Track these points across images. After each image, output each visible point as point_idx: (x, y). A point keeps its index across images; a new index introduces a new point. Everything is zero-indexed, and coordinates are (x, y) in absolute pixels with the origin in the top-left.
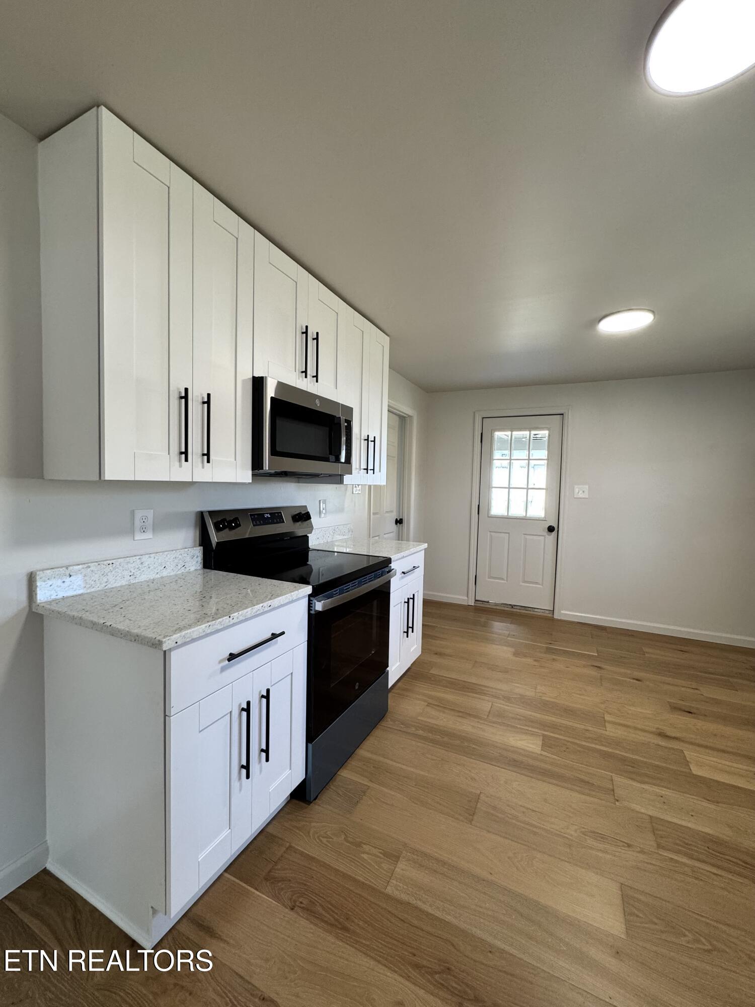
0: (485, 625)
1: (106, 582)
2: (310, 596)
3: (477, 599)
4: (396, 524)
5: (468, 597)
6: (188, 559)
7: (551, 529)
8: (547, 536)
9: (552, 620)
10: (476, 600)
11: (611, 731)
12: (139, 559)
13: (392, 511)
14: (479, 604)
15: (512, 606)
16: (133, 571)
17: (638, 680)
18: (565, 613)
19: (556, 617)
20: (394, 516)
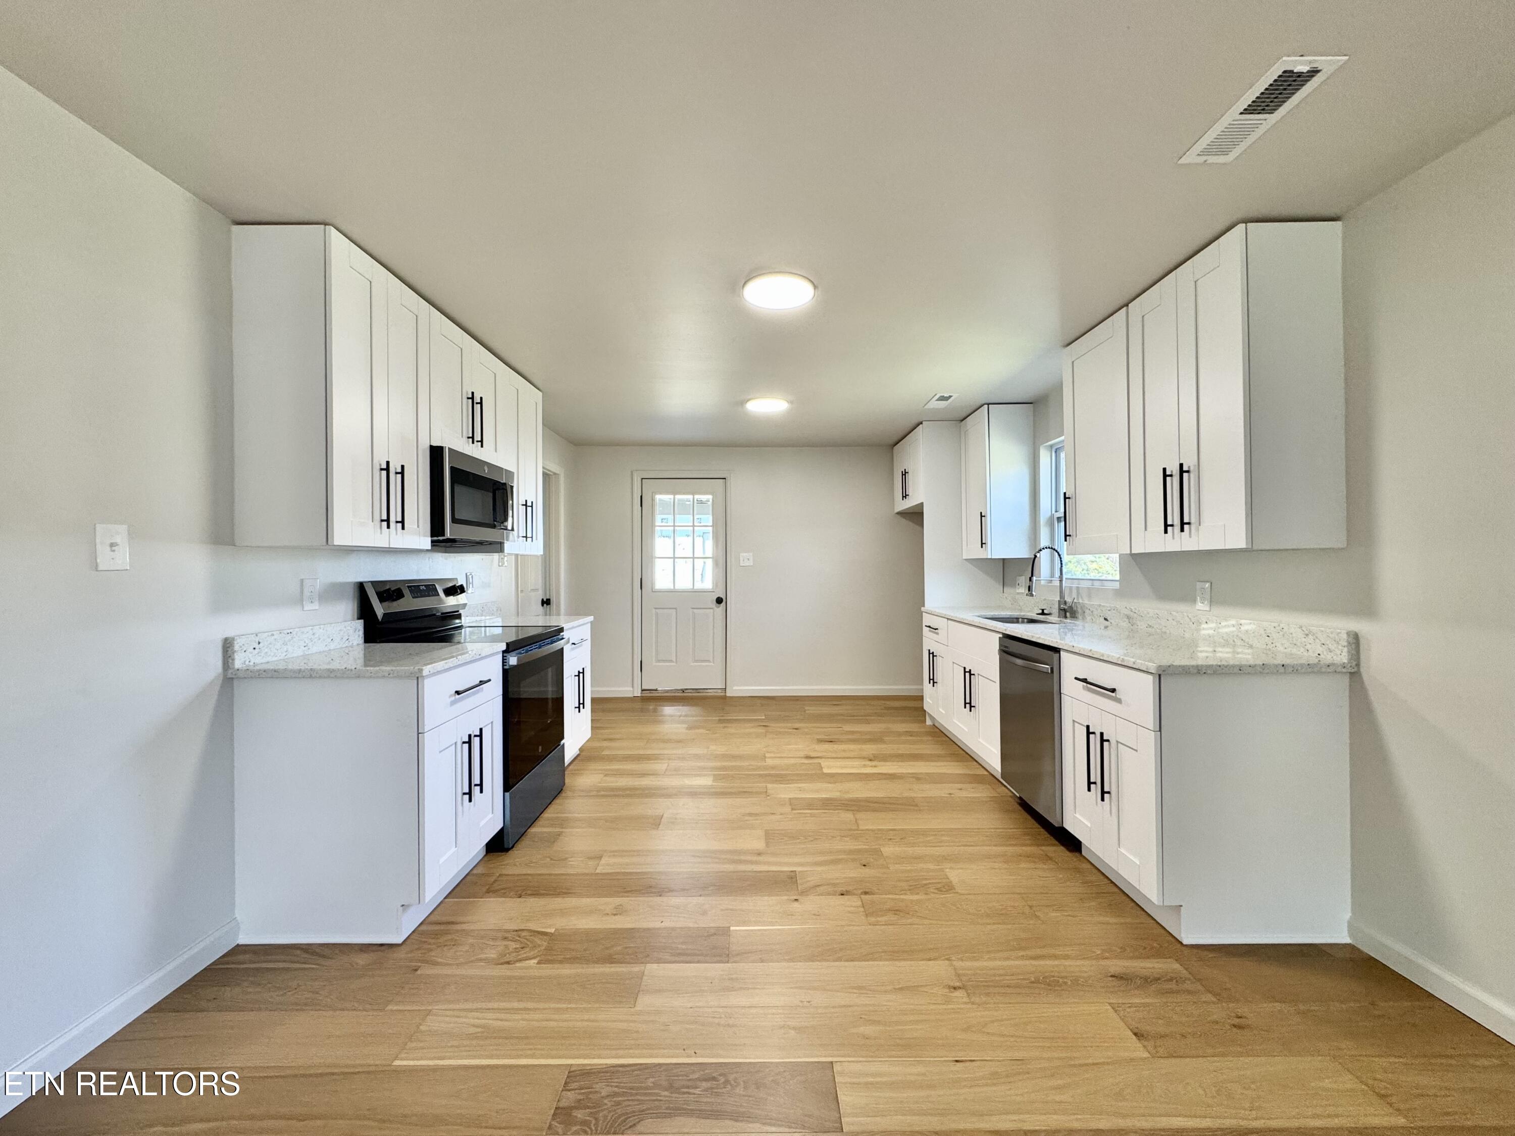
0: (655, 711)
1: (286, 652)
2: (504, 652)
3: (644, 688)
4: (543, 605)
5: (633, 687)
6: (351, 631)
7: (719, 601)
8: (715, 608)
9: (725, 698)
10: (642, 690)
11: (769, 762)
12: (312, 629)
13: (537, 590)
14: (647, 694)
15: (683, 691)
16: (307, 642)
17: (796, 729)
18: (736, 689)
19: (728, 694)
20: (540, 596)
